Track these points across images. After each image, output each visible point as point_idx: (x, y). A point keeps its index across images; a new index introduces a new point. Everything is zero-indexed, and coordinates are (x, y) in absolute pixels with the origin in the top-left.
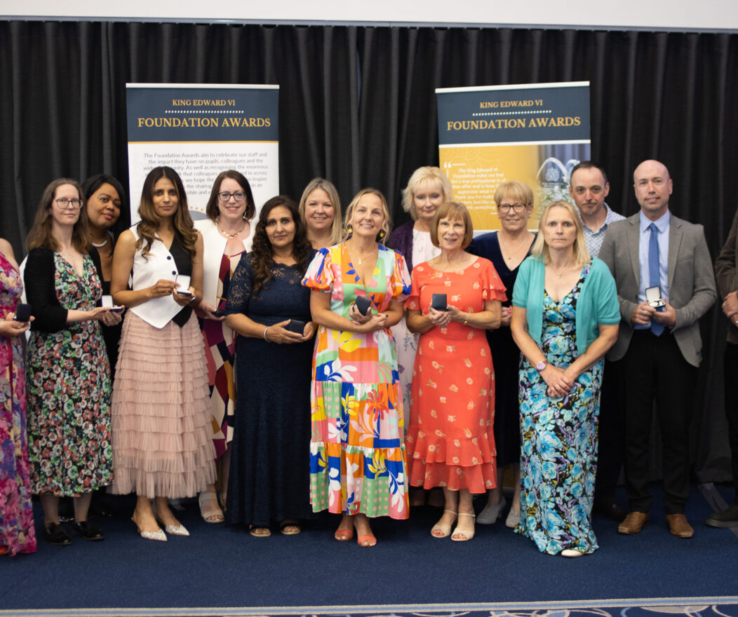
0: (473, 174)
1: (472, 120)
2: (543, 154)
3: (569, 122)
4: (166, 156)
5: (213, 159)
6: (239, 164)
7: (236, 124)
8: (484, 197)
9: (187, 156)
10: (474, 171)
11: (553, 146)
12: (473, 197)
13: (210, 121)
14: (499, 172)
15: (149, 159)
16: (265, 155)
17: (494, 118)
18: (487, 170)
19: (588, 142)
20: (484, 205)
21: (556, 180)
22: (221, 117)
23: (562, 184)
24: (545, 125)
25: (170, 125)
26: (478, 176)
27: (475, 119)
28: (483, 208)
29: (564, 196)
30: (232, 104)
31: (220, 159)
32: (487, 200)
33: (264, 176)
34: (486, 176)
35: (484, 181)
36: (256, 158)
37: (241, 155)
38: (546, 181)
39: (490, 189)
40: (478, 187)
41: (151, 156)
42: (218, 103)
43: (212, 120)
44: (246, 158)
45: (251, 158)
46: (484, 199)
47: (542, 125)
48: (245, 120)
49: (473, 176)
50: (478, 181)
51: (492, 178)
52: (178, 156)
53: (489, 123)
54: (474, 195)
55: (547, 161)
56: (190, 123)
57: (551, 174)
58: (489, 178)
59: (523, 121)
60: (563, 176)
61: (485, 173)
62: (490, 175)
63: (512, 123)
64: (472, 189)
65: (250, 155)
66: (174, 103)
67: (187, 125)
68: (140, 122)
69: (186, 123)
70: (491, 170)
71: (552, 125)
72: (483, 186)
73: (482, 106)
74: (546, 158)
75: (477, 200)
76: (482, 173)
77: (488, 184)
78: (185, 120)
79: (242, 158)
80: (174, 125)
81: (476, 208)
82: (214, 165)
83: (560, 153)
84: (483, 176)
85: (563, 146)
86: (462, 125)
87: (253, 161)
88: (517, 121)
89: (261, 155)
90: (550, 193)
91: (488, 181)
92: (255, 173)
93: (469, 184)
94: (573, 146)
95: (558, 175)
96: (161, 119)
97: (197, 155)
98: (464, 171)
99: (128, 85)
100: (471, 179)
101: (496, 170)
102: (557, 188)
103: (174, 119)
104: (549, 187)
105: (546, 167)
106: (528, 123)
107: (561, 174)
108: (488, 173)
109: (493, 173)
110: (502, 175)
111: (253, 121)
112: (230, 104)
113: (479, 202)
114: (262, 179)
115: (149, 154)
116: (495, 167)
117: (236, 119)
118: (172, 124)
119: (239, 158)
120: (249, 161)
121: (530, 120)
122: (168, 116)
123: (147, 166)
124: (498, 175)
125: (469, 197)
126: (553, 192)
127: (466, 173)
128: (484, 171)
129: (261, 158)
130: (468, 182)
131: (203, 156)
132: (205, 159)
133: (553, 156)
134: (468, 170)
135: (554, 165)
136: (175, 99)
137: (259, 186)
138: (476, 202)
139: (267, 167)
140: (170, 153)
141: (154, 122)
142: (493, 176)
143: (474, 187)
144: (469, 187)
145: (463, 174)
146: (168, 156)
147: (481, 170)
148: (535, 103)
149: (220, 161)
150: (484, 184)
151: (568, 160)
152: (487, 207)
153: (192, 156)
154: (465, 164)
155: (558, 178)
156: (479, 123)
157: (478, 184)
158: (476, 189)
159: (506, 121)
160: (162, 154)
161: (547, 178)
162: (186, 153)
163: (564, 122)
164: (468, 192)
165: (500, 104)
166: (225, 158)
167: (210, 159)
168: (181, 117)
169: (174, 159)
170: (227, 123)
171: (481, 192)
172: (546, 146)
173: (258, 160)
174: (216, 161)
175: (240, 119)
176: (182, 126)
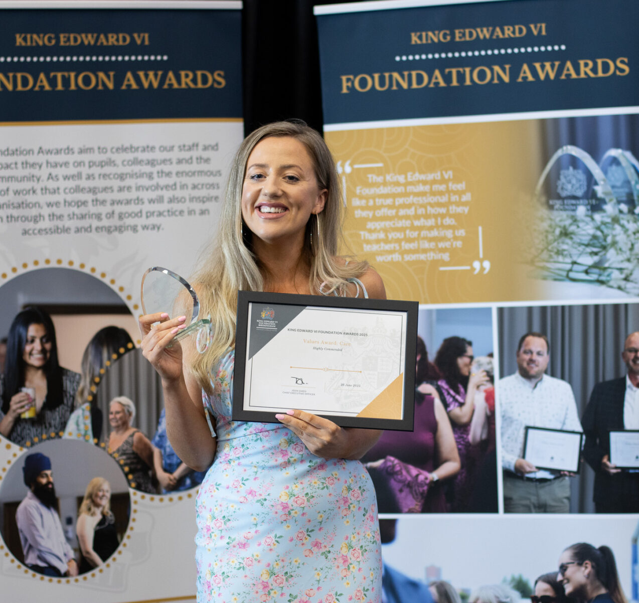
0: (397, 184)
1: (393, 70)
2: (549, 138)
3: (606, 68)
5: (104, 157)
6: (158, 168)
7: (151, 84)
8: (424, 233)
10: (401, 179)
11: (572, 120)
12: (400, 235)
13: (97, 77)
14: (456, 180)
16: (215, 147)
17: (443, 64)
18: (430, 177)
20: (425, 251)
21: (580, 193)
22: (120, 70)
23: (594, 202)
24: (552, 76)
26: (410, 188)
27: (402, 67)
28: (422, 257)
29: (598, 228)
30: (143, 41)
31: (119, 158)
32: (430, 239)
33: (212, 192)
34: (427, 188)
35: (421, 200)
36: (195, 154)
37: (163, 149)
38: (559, 197)
39: (436, 216)
40: (411, 212)
42: (112, 40)
43: (101, 75)
44: (175, 154)
45: (186, 155)
46: (425, 238)
47: (547, 76)
48: (171, 74)
49: (400, 189)
50: (411, 199)
51: (441, 193)
53: (430, 76)
54: (402, 229)
55: (560, 153)
56: (53, 83)
57: (569, 182)
58: (433, 193)
59: (504, 69)
60: (596, 184)
61: (425, 183)
62: (436, 187)
63: (482, 75)
64: (398, 217)
65: (183, 147)
66: (19, 40)
69: (45, 83)
70: (438, 176)
71: (568, 75)
72: (421, 211)
73: (414, 39)
74: (558, 146)
75: (410, 240)
76: (419, 182)
77: (432, 205)
78: (42, 76)
79: (166, 155)
80: (21, 88)
81: (408, 258)
83: (588, 136)
84: (421, 188)
85: (594, 119)
86: (373, 82)
87: (189, 161)
88: (492, 70)
89: (206, 148)
90: (568, 222)
91: (435, 199)
92: (195, 187)
93: (390, 207)
94: (616, 118)
98: (380, 179)
100: (394, 196)
101: (449, 174)
102: (582, 210)
103: (19, 75)
104: (565, 210)
105: (558, 166)
106: (514, 73)
107: (591, 180)
108: (434, 182)
109: (443, 181)
110: (461, 186)
111: (187, 76)
112: (139, 42)
113: (412, 246)
114: (209, 199)
116: (446, 171)
117: (151, 74)
118: (16, 85)
119: (158, 155)
120: (180, 161)
121: (521, 66)
124: (453, 186)
125: (391, 236)
126: (575, 220)
127: (385, 184)
128: (423, 177)
129: (206, 154)
131: (82, 151)
132: (86, 158)
133: (573, 142)
134: (389, 177)
135: (574, 162)
136: (20, 33)
137: (202, 212)
138: (406, 246)
139: (220, 173)
142: (442, 187)
143: (402, 212)
144: (392, 212)
145: (376, 184)
147: (418, 176)
148: (529, 31)
149: (119, 162)
150: (423, 206)
151: (605, 151)
152: (431, 256)
153: (58, 152)
154: (380, 165)
155: (584, 189)
156: (410, 76)
157: (409, 206)
158: (407, 217)
159: (468, 69)
161: (559, 190)
163: (595, 70)
164: (388, 224)
165: (453, 35)
167: (96, 157)
170: (133, 82)
171: (417, 223)
172: (556, 121)
173: (200, 158)
174: (111, 162)
175: (160, 73)
176: (36, 89)
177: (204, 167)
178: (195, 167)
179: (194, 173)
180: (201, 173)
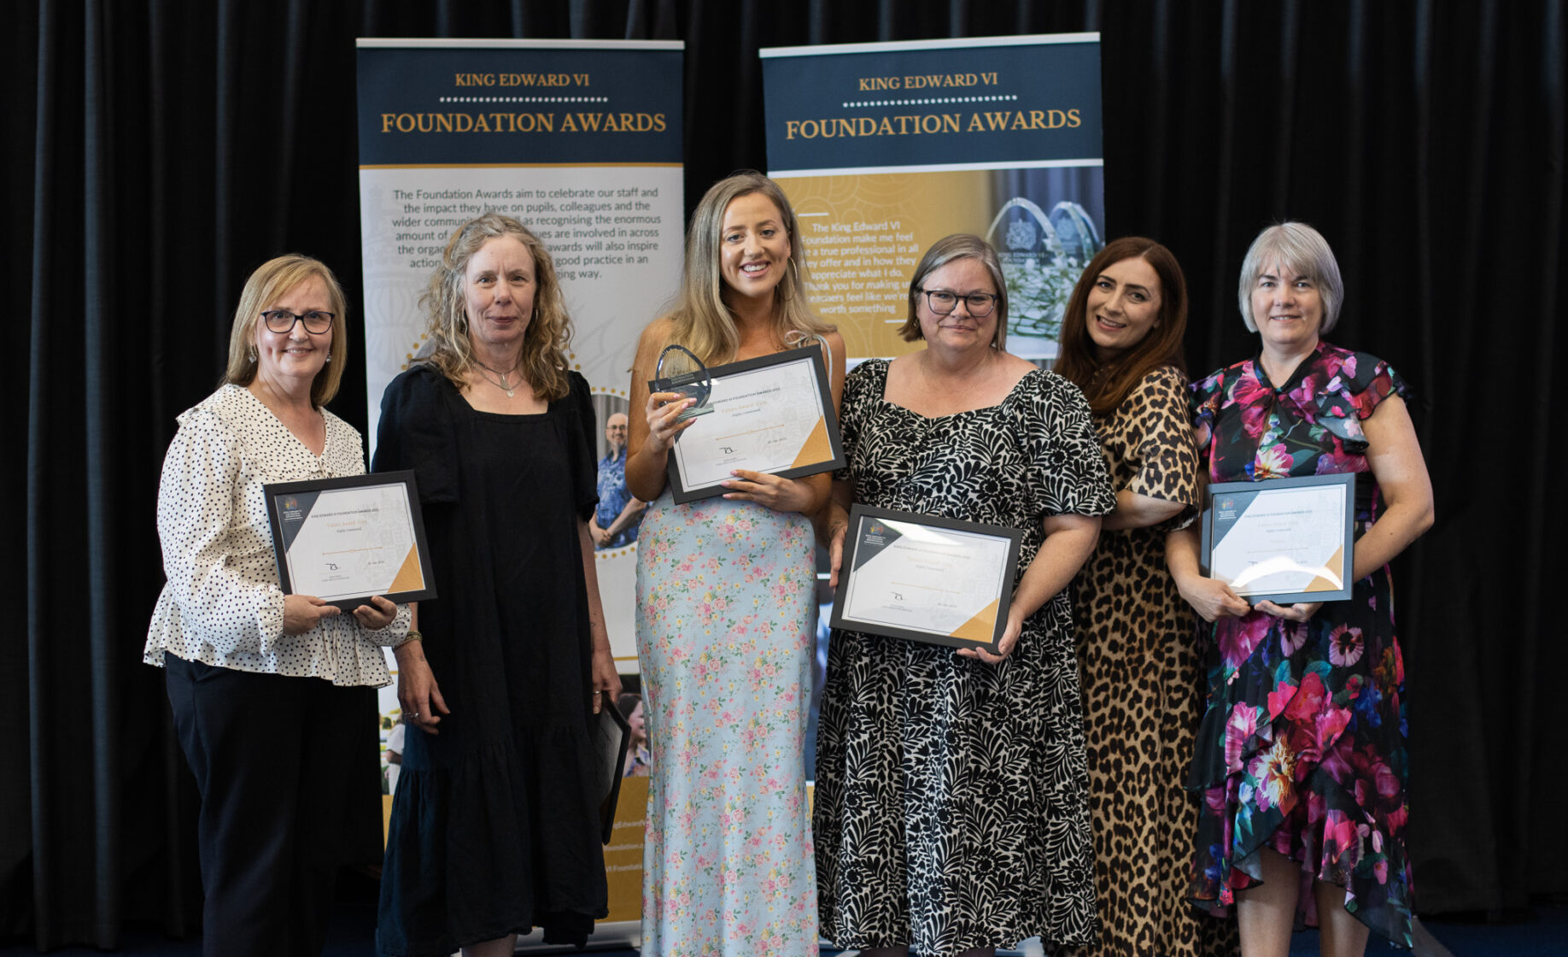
0: (843, 234)
1: (839, 116)
2: (999, 189)
3: (1057, 119)
4: (442, 196)
5: (542, 201)
6: (597, 213)
7: (590, 126)
8: (869, 285)
9: (487, 195)
10: (847, 229)
11: (1022, 172)
12: (845, 287)
13: (536, 119)
14: (904, 231)
15: (407, 201)
16: (655, 193)
17: (891, 112)
18: (877, 227)
19: (1099, 162)
20: (871, 303)
21: (1029, 246)
22: (560, 111)
23: (1043, 255)
24: (1003, 126)
25: (450, 128)
26: (856, 239)
27: (849, 114)
28: (868, 309)
29: (1047, 282)
30: (583, 82)
31: (557, 202)
32: (876, 292)
33: (652, 240)
34: (874, 238)
35: (867, 251)
36: (634, 199)
37: (602, 194)
38: (1008, 250)
39: (882, 268)
40: (857, 263)
41: (409, 196)
42: (552, 80)
43: (540, 116)
44: (614, 200)
45: (625, 200)
46: (870, 290)
47: (998, 126)
48: (611, 117)
49: (846, 240)
50: (857, 250)
51: (888, 244)
52: (468, 195)
53: (879, 124)
54: (848, 281)
55: (1009, 205)
56: (492, 123)
57: (1019, 235)
58: (880, 244)
59: (954, 119)
60: (1046, 237)
61: (871, 233)
62: (883, 238)
63: (932, 124)
64: (843, 268)
65: (621, 193)
66: (459, 80)
67: (487, 129)
68: (386, 123)
69: (485, 125)
70: (885, 226)
71: (1019, 126)
72: (867, 262)
73: (863, 85)
74: (1008, 198)
75: (856, 292)
76: (865, 232)
77: (878, 256)
78: (481, 117)
79: (605, 200)
80: (459, 129)
81: (852, 310)
82: (546, 214)
83: (1038, 188)
84: (867, 238)
85: (1045, 171)
86: (820, 128)
87: (628, 207)
88: (942, 120)
89: (645, 194)
90: (1018, 274)
91: (882, 250)
92: (634, 234)
93: (836, 257)
94: (1066, 170)
95: (1034, 236)
96: (431, 116)
97: (507, 194)
98: (825, 229)
99: (362, 42)
100: (840, 246)
101: (896, 225)
102: (1030, 263)
103: (459, 116)
104: (1014, 263)
105: (1008, 218)
106: (964, 123)
107: (1040, 233)
108: (881, 232)
109: (890, 232)
110: (909, 237)
111: (627, 119)
112: (579, 83)
113: (857, 298)
114: (648, 246)
115: (407, 191)
116: (894, 220)
117: (591, 116)
118: (455, 127)
119: (596, 200)
120: (619, 207)
121: (972, 116)
122: (446, 109)
123: (400, 219)
124: (900, 237)
125: (836, 287)
126: (1024, 274)
127: (830, 233)
128: (869, 227)
129: (645, 200)
130: (834, 252)
131: (520, 195)
132: (524, 202)
133: (1023, 194)
134: (834, 227)
135: (1024, 214)
136: (461, 73)
137: (641, 260)
138: (852, 298)
139: (658, 220)
140: (451, 190)
141: (417, 122)
142: (889, 238)
143: (848, 263)
144: (837, 263)
145: (822, 234)
146: (447, 195)
147: (864, 227)
148: (980, 80)
149: (557, 207)
150: (870, 257)
151: (1055, 204)
152: (877, 308)
153: (496, 195)
154: (826, 214)
155: (1034, 241)
156: (858, 123)
157: (854, 257)
158: (853, 268)
159: (917, 118)
160: (433, 191)
161: (1008, 243)
162: (483, 191)
163: (1046, 121)
164: (833, 275)
165: (903, 83)
166: (568, 201)
167: (535, 201)
168: (474, 110)
169: (458, 202)
170: (572, 124)
171: (862, 274)
172: (1006, 172)
173: (639, 205)
174: (549, 207)
175: (600, 115)
176: (476, 130)
177: (643, 213)
178: (634, 213)
179: (632, 220)
180: (640, 219)
